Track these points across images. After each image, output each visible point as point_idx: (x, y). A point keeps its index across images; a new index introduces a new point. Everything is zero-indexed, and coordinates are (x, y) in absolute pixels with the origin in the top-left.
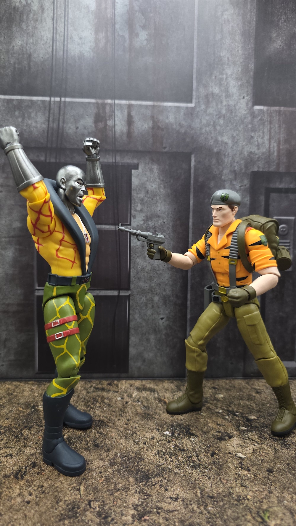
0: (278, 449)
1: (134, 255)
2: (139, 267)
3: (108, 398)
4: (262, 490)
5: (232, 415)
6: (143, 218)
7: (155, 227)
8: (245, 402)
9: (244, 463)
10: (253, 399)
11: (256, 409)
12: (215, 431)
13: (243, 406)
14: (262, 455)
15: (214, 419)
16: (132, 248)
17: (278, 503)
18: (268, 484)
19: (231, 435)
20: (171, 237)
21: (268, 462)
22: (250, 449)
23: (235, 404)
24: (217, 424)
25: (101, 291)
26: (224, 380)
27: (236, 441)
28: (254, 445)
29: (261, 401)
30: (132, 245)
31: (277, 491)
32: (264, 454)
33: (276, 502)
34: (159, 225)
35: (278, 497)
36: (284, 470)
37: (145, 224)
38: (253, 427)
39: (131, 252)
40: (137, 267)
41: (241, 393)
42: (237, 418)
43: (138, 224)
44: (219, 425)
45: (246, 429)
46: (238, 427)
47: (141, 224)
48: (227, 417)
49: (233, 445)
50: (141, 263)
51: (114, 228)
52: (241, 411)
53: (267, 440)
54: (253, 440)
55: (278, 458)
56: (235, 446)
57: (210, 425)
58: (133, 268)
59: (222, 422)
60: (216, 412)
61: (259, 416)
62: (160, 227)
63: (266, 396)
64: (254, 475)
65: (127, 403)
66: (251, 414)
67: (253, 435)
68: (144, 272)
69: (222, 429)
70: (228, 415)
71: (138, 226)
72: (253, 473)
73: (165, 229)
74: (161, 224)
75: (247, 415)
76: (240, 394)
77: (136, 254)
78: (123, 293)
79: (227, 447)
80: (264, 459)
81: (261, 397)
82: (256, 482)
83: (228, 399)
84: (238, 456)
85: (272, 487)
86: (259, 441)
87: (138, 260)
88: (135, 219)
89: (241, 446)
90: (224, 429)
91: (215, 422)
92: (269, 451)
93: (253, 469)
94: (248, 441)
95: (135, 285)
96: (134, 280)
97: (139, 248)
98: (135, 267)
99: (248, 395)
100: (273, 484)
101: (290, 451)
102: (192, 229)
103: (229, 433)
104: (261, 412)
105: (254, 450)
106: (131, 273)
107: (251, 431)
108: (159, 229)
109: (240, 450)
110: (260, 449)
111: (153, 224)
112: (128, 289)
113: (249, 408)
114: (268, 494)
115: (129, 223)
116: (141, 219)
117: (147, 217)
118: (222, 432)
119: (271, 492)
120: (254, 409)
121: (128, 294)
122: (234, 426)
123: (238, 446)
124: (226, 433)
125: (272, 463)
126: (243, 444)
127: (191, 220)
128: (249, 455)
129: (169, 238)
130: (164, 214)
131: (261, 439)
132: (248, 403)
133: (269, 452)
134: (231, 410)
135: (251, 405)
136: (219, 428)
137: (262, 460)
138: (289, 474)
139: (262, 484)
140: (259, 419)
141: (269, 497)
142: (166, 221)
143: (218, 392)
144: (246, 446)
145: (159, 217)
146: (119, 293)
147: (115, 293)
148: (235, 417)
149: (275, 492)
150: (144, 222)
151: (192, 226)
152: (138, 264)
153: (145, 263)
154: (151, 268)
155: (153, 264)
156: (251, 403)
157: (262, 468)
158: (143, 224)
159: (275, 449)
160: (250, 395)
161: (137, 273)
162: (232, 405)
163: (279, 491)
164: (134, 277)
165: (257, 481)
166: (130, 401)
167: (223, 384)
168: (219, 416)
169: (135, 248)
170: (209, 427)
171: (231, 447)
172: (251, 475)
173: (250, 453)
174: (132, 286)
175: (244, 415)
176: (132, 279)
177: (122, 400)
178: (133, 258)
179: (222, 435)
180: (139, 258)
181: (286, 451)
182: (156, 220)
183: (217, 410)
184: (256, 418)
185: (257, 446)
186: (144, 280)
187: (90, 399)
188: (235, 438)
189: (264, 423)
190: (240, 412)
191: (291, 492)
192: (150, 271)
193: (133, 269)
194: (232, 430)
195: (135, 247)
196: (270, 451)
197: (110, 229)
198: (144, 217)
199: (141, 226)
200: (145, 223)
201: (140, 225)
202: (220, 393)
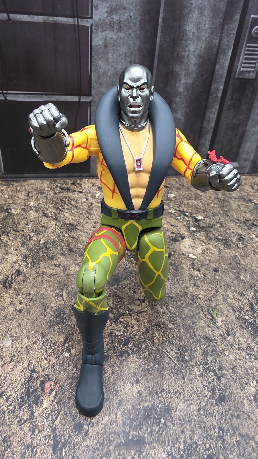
0: (221, 249)
1: (96, 57)
2: (101, 71)
3: (74, 200)
4: (210, 289)
5: (183, 215)
6: (107, 9)
7: (120, 22)
8: (193, 201)
9: (195, 264)
10: (200, 199)
11: (202, 208)
12: (170, 233)
13: (192, 206)
14: (209, 256)
15: (168, 220)
16: (93, 48)
17: (223, 301)
18: (215, 283)
19: (183, 235)
20: (137, 36)
21: (214, 262)
22: (199, 250)
23: (185, 204)
24: (171, 225)
25: (61, 96)
26: (174, 178)
27: (187, 242)
28: (202, 246)
29: (206, 200)
30: (93, 44)
31: (222, 289)
32: (210, 255)
33: (222, 300)
34: (124, 19)
35: (223, 295)
36: (227, 270)
37: (109, 18)
38: (201, 227)
39: (93, 53)
40: (99, 71)
41: (190, 192)
42: (187, 219)
43: (101, 17)
44: (173, 226)
45: (195, 229)
46: (189, 227)
47: (104, 18)
48: (179, 218)
49: (185, 246)
50: (103, 66)
51: (73, 21)
52: (190, 211)
53: (212, 240)
54: (201, 241)
55: (222, 257)
56: (187, 247)
57: (165, 226)
58: (95, 71)
59: (175, 223)
60: (170, 213)
61: (205, 216)
62: (126, 23)
63: (210, 196)
64: (204, 275)
65: (92, 204)
66: (198, 214)
67: (201, 235)
68: (106, 77)
69: (176, 230)
70: (180, 216)
71: (100, 19)
72: (202, 273)
73: (132, 25)
74: (127, 18)
75: (195, 215)
76: (188, 194)
77: (97, 56)
78: (84, 99)
79: (180, 248)
80: (210, 260)
81: (206, 196)
82: (206, 282)
83: (179, 199)
84: (190, 257)
85: (218, 286)
86: (206, 241)
87: (100, 62)
88: (98, 10)
89: (192, 247)
90: (178, 230)
91: (169, 223)
92: (214, 251)
93: (203, 269)
94: (197, 242)
95: (96, 90)
96: (95, 85)
97: (101, 48)
98: (96, 71)
99: (195, 194)
100: (218, 283)
101: (231, 250)
102: (162, 26)
103: (181, 234)
104: (207, 212)
105: (202, 251)
106: (93, 78)
107: (200, 232)
108: (125, 24)
109: (191, 251)
110: (207, 249)
111: (118, 18)
112: (89, 94)
113: (197, 208)
114: (215, 293)
115: (90, 16)
116: (104, 11)
117: (111, 7)
118: (175, 233)
119: (217, 291)
120: (201, 209)
121: (89, 100)
122: (185, 227)
123: (190, 247)
124: (179, 234)
125: (217, 263)
126: (193, 245)
127: (161, 15)
128: (199, 256)
129: (135, 37)
130: (131, 5)
131: (207, 239)
132: (196, 203)
133: (215, 253)
134: (182, 210)
135: (198, 205)
136: (173, 229)
137: (209, 260)
138: (230, 273)
139: (210, 283)
140: (206, 219)
141: (216, 296)
142: (133, 15)
143: (170, 192)
144: (196, 247)
145: (125, 8)
146: (80, 99)
147: (76, 99)
148: (186, 217)
149: (221, 291)
150: (108, 14)
151: (161, 23)
152: (100, 68)
153: (108, 67)
154: (114, 72)
155: (116, 68)
156: (198, 203)
157: (209, 268)
158: (106, 17)
159: (219, 249)
160: (197, 194)
161: (99, 78)
162: (182, 205)
163: (224, 290)
164: (95, 81)
165: (206, 280)
166: (94, 203)
167: (174, 183)
168: (172, 217)
169: (97, 48)
170: (165, 228)
171: (184, 248)
172: (202, 275)
173: (200, 254)
174: (93, 92)
175: (193, 216)
176: (93, 84)
177: (87, 201)
178: (95, 59)
179: (176, 235)
180: (101, 60)
181: (228, 251)
182: (121, 13)
183: (170, 211)
184: (203, 218)
185: (205, 247)
186: (106, 85)
187: (58, 201)
188: (187, 239)
189: (209, 223)
190: (190, 213)
191: (233, 290)
192: (113, 75)
193: (95, 73)
194: (183, 231)
195: (97, 46)
196: (216, 251)
197: (68, 23)
198: (107, 7)
199: (104, 20)
200: (109, 16)
201: (102, 19)
202: (172, 192)
